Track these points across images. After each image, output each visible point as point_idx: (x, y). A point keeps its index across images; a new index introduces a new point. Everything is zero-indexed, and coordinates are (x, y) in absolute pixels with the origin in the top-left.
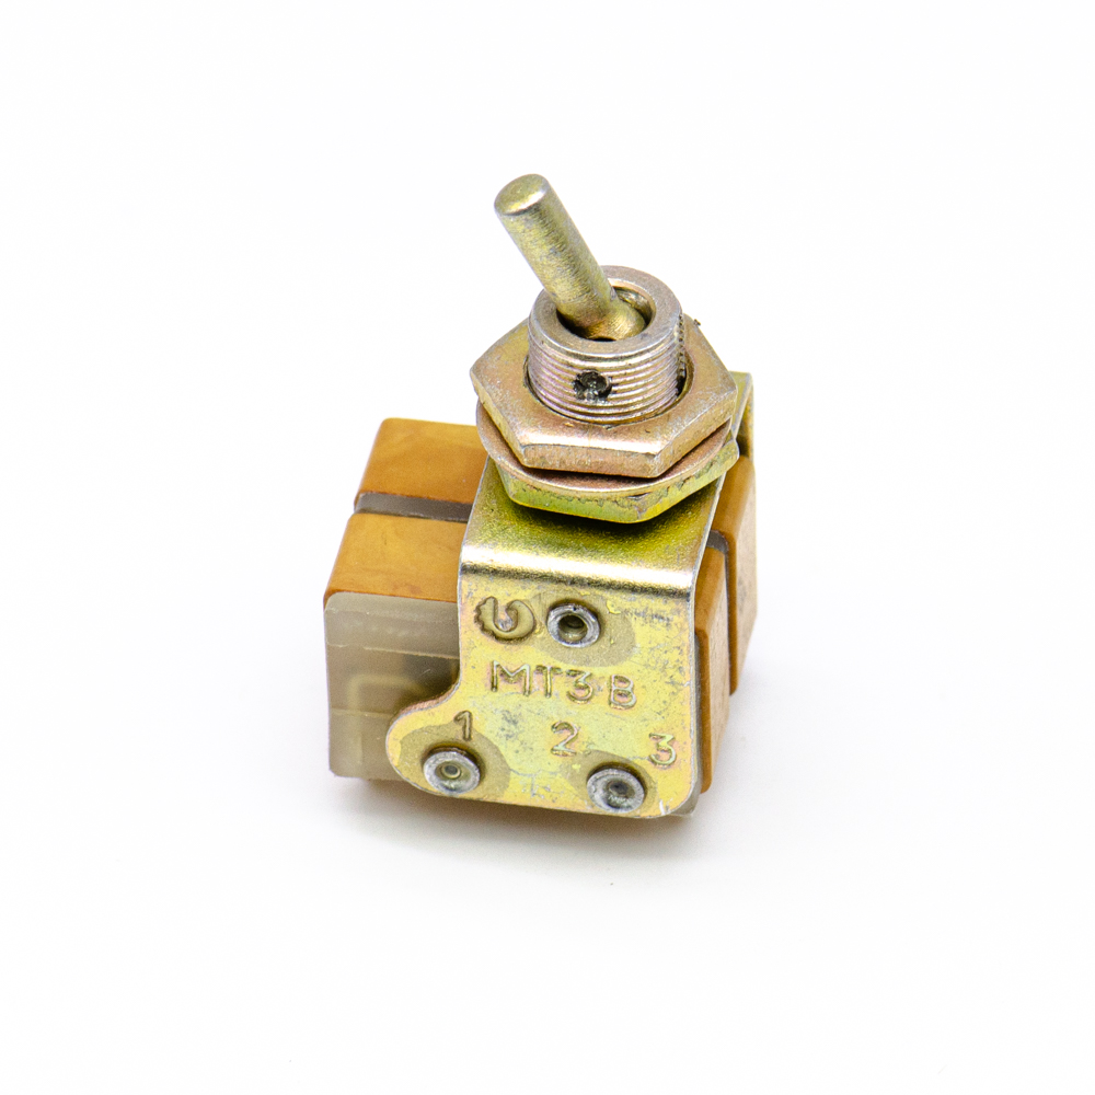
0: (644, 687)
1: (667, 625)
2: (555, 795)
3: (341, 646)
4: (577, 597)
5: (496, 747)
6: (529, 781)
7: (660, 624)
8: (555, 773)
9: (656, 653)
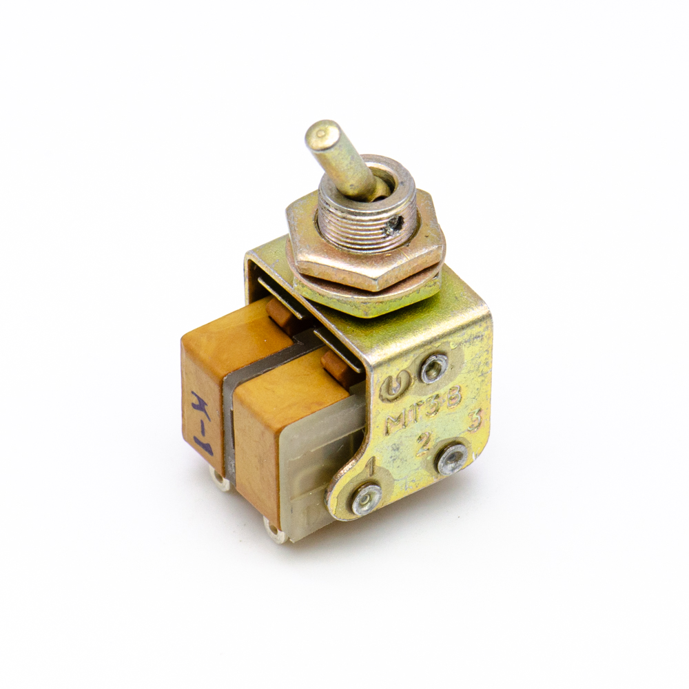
0: (467, 386)
1: (482, 339)
2: (418, 482)
3: (299, 457)
4: (434, 349)
5: (387, 471)
6: (404, 481)
7: (477, 342)
8: (418, 469)
9: (474, 362)
